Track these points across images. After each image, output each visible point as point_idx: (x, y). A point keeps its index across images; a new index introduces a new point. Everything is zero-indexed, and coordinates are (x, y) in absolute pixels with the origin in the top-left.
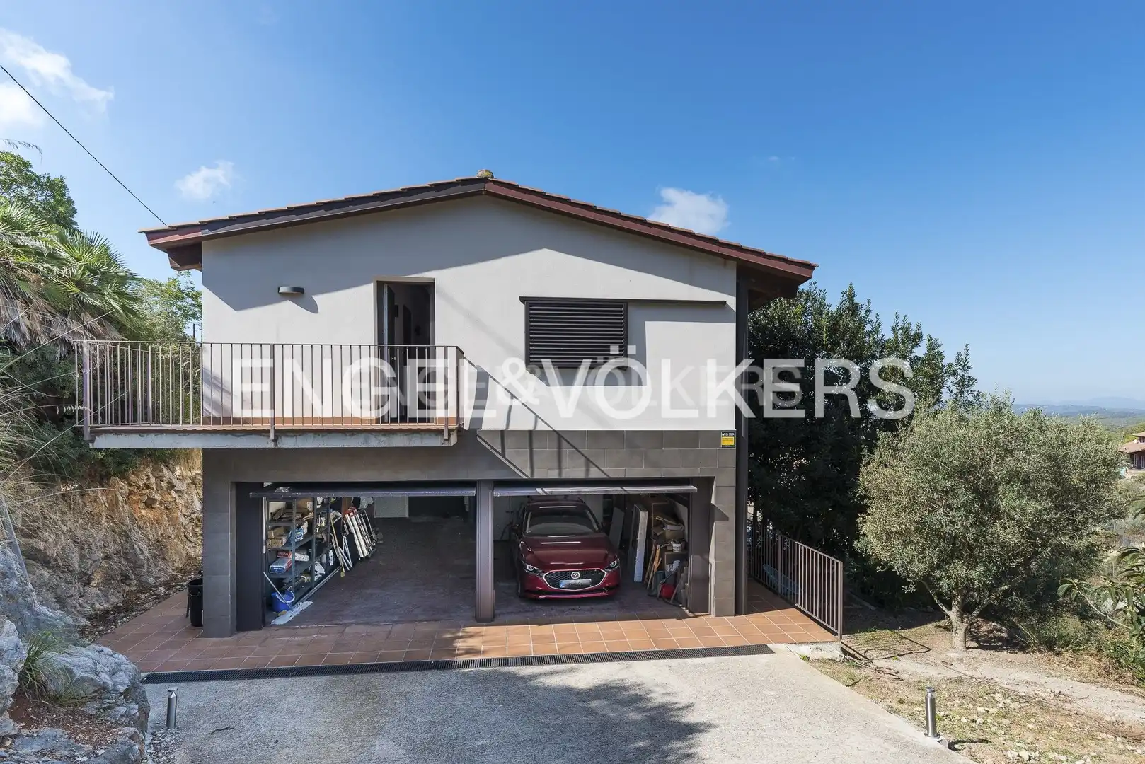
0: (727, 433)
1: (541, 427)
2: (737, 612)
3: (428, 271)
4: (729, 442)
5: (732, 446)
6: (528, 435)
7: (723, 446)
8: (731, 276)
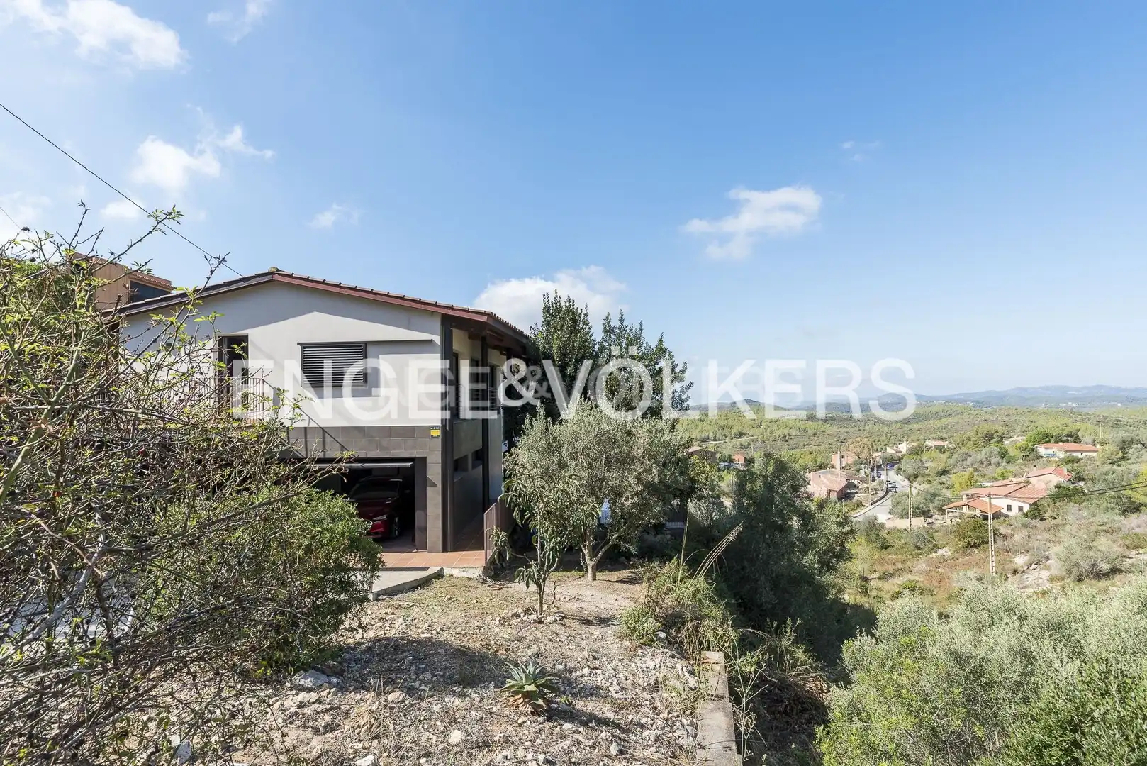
0: (434, 427)
1: (313, 425)
2: (445, 549)
3: (244, 330)
4: (436, 433)
5: (438, 437)
6: (303, 430)
7: (432, 436)
8: (437, 324)
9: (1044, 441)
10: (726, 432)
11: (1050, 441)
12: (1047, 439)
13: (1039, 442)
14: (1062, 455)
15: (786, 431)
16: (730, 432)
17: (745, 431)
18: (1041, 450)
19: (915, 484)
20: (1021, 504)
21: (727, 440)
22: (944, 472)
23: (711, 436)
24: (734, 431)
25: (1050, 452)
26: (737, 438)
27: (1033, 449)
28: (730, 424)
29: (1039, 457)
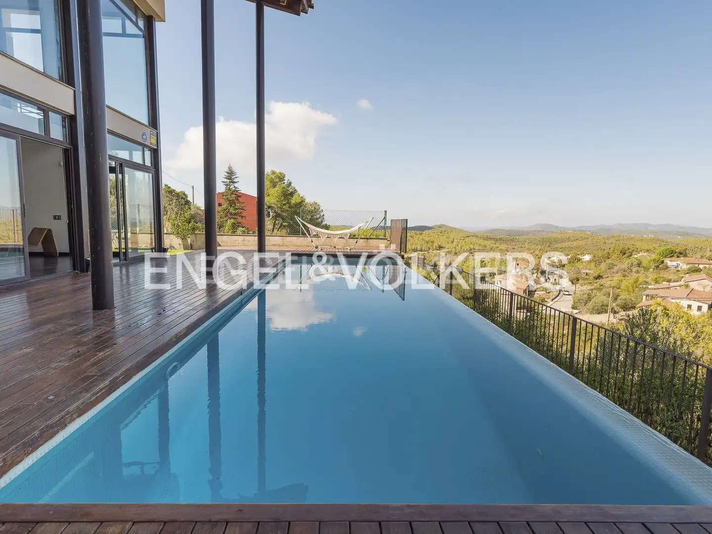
9: (670, 256)
10: (429, 245)
11: (673, 256)
12: (672, 254)
13: (666, 257)
14: (685, 267)
15: (472, 246)
16: (432, 245)
17: (443, 245)
18: (669, 262)
19: (578, 286)
20: (700, 304)
21: (430, 251)
22: (599, 277)
23: (419, 248)
24: (436, 244)
25: (675, 264)
26: (438, 250)
27: (663, 262)
28: (432, 240)
29: (667, 267)
